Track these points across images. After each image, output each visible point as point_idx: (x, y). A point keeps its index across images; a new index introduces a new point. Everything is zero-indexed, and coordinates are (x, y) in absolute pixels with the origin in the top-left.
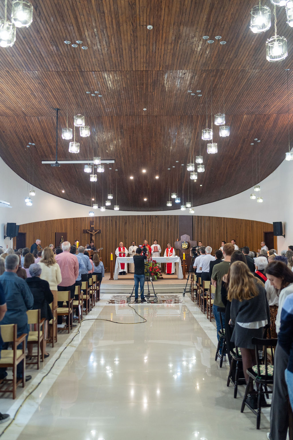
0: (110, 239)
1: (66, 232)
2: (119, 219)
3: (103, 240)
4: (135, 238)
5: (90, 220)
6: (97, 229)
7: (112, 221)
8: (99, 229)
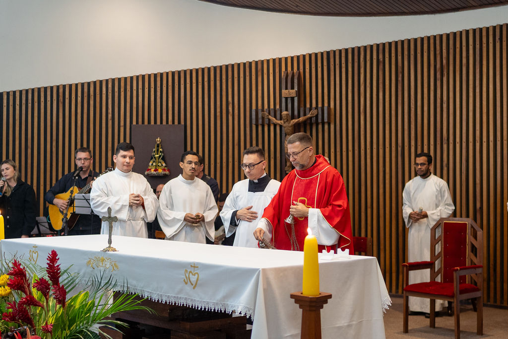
0: (375, 146)
1: (182, 122)
2: (412, 52)
3: (344, 154)
4: (485, 139)
5: (289, 69)
6: (314, 105)
7: (381, 67)
8: (320, 105)
